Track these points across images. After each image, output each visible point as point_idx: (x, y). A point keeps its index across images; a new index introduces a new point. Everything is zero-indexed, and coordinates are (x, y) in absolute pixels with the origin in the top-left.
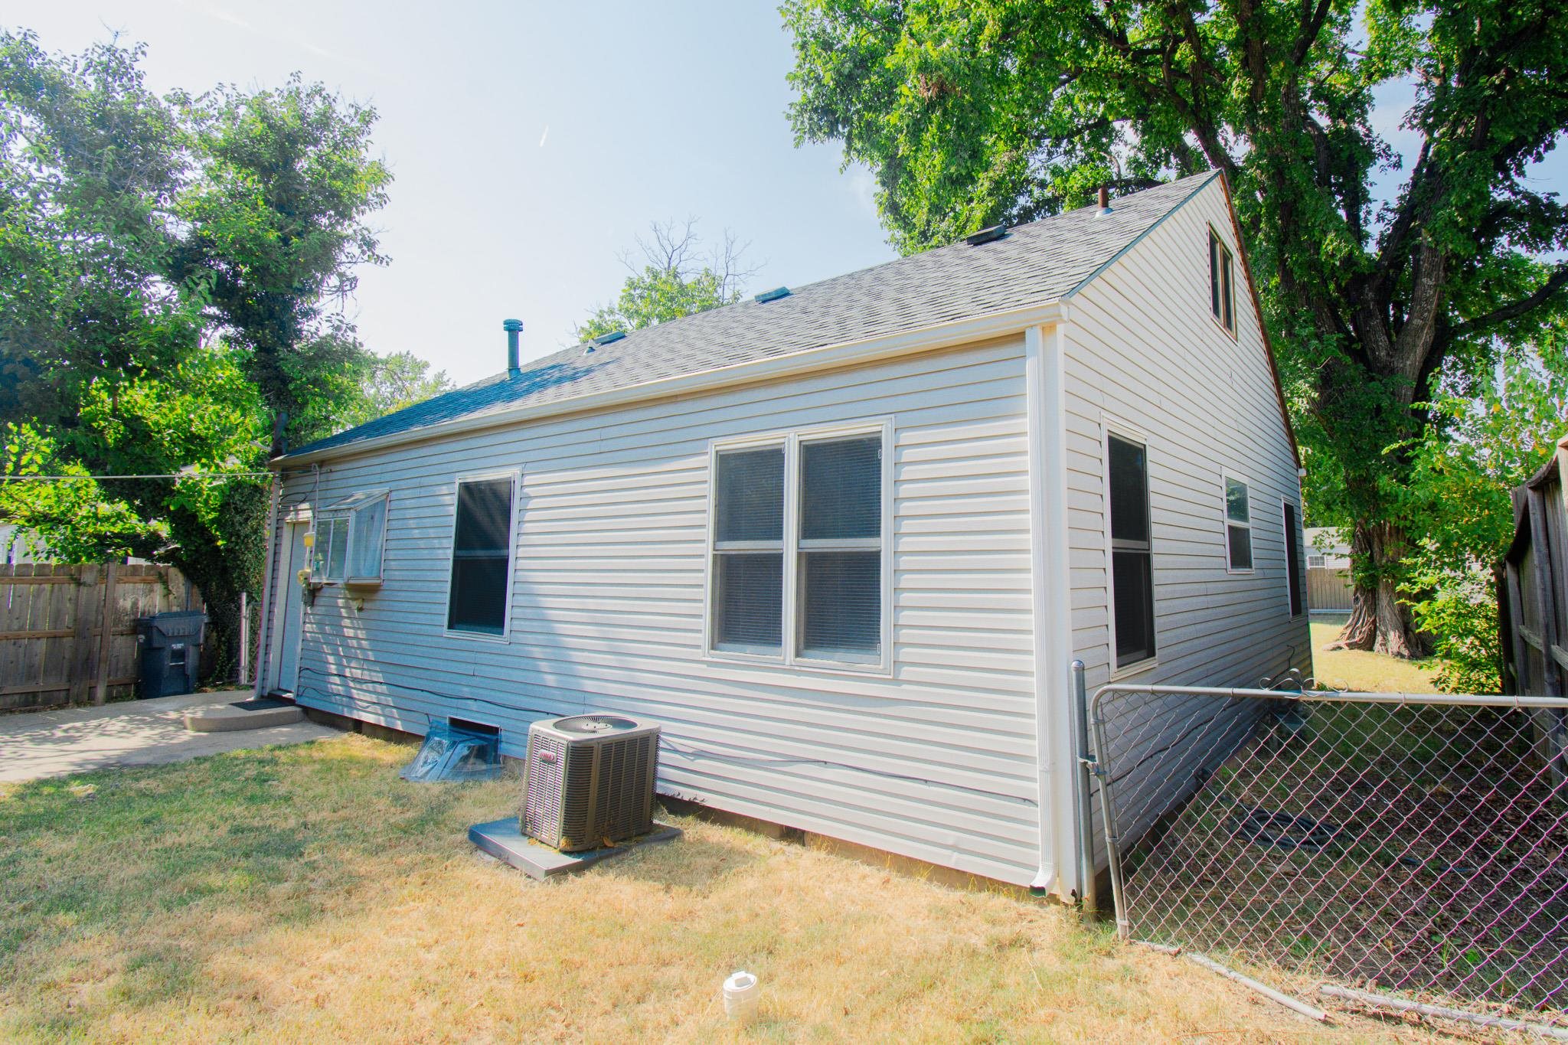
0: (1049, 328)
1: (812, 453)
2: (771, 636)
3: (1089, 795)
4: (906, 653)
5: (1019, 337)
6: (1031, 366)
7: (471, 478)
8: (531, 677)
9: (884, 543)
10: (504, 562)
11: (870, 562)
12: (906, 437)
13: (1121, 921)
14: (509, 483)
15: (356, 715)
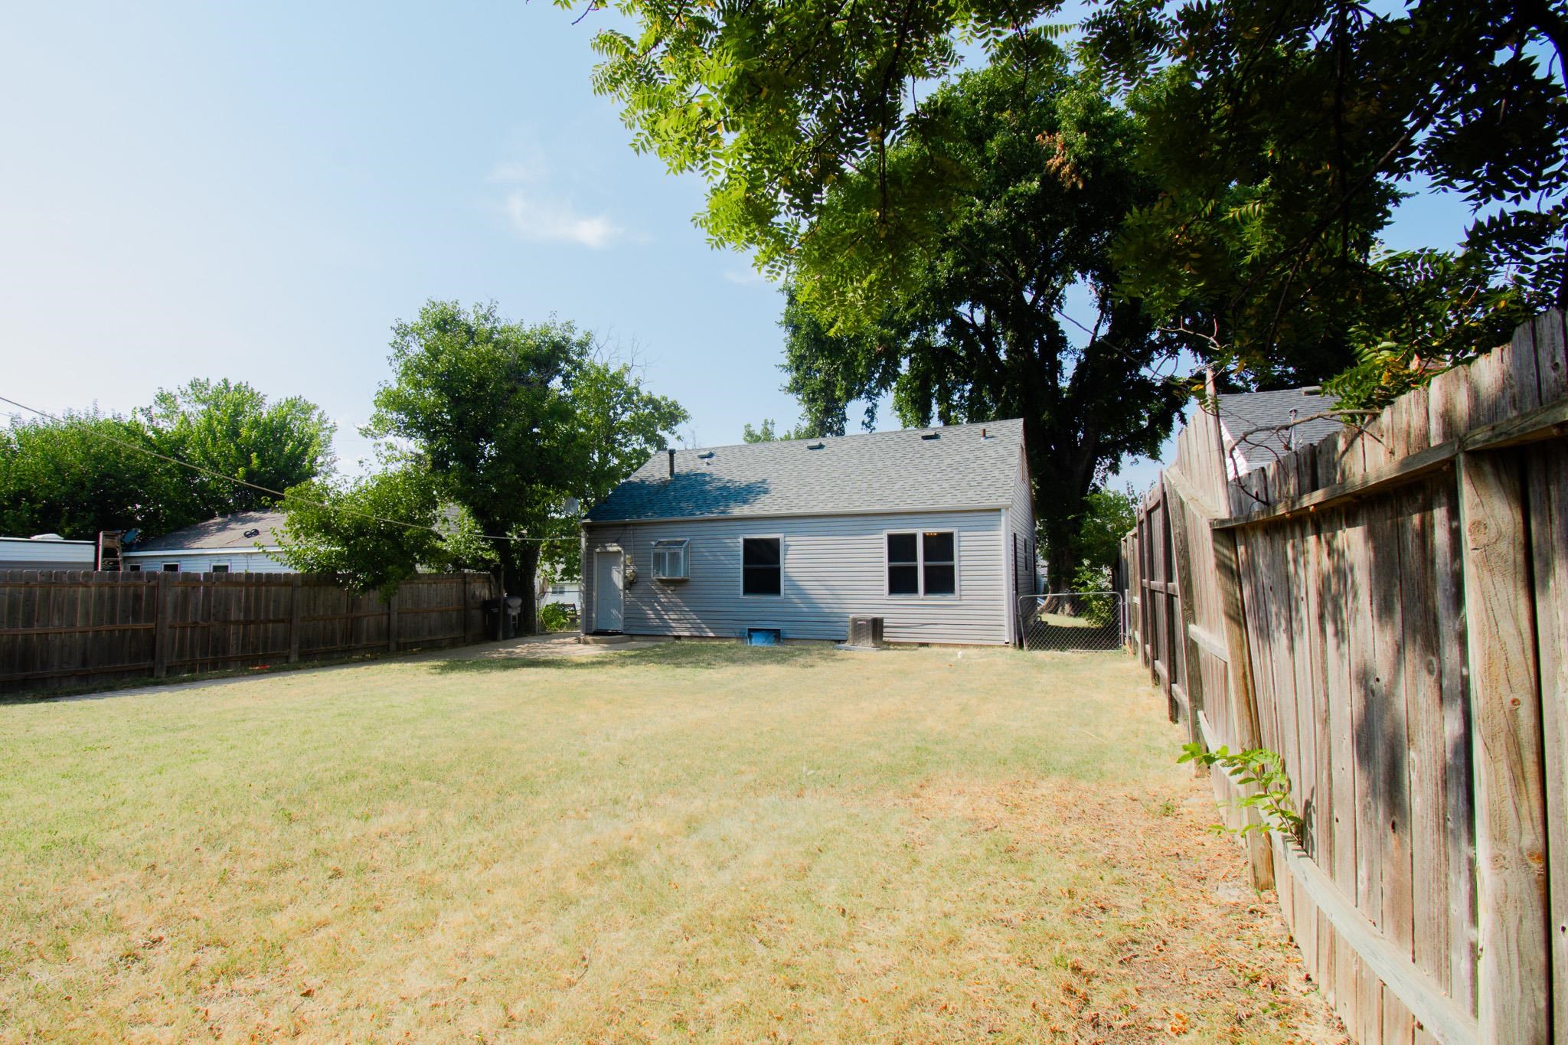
0: (1007, 509)
1: (927, 538)
2: (914, 590)
3: (1018, 622)
4: (963, 593)
5: (999, 510)
6: (1003, 518)
7: (748, 537)
8: (798, 610)
9: (956, 562)
10: (778, 570)
11: (952, 568)
12: (962, 534)
13: (1025, 647)
14: (777, 540)
15: (675, 634)
